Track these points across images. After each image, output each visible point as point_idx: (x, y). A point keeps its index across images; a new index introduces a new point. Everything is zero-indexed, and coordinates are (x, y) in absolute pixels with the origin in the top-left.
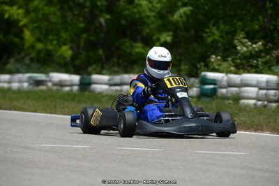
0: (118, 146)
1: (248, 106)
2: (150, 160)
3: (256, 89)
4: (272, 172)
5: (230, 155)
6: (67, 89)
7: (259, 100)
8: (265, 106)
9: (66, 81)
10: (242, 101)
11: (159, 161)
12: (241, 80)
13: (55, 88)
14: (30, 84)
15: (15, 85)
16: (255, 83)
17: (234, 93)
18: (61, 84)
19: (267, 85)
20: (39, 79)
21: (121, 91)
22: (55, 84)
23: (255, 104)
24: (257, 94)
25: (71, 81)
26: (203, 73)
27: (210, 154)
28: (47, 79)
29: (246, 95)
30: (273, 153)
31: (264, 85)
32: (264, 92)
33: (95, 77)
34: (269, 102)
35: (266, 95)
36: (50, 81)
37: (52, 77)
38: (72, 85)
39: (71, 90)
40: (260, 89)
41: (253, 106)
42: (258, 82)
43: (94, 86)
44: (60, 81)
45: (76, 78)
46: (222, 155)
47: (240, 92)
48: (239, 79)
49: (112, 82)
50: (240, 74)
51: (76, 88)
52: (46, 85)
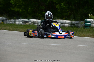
6: (36, 24)
9: (36, 21)
14: (23, 23)
15: (17, 23)
18: (34, 23)
20: (26, 21)
22: (32, 23)
25: (38, 21)
26: (86, 19)
36: (30, 22)
37: (31, 20)
38: (38, 23)
39: (38, 25)
52: (28, 23)
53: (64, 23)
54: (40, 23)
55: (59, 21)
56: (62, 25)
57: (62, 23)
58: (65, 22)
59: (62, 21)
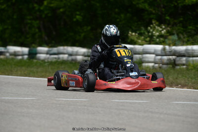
0: (57, 97)
1: (148, 67)
2: (80, 107)
3: (154, 55)
4: (166, 114)
5: (136, 103)
6: (20, 57)
7: (156, 63)
8: (160, 67)
9: (18, 52)
10: (144, 64)
11: (86, 107)
12: (143, 49)
13: (11, 57)
16: (153, 51)
17: (138, 58)
18: (15, 54)
19: (162, 53)
21: (59, 58)
22: (11, 54)
23: (153, 66)
24: (155, 59)
25: (22, 52)
27: (121, 102)
28: (6, 51)
29: (147, 60)
30: (167, 101)
31: (159, 53)
32: (159, 57)
33: (40, 49)
34: (163, 64)
35: (161, 59)
36: (8, 52)
37: (9, 49)
38: (23, 55)
39: (23, 59)
40: (157, 55)
41: (152, 68)
42: (155, 50)
43: (38, 55)
44: (15, 52)
45: (26, 50)
46: (130, 103)
47: (143, 58)
48: (142, 49)
49: (52, 52)
50: (142, 45)
51: (26, 57)
52: (5, 55)
53: (74, 53)
54: (26, 55)
55: (64, 49)
56: (70, 58)
57: (70, 55)
58: (77, 52)
59: (70, 49)
